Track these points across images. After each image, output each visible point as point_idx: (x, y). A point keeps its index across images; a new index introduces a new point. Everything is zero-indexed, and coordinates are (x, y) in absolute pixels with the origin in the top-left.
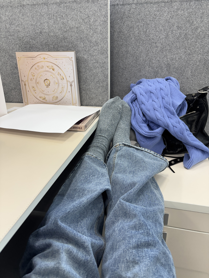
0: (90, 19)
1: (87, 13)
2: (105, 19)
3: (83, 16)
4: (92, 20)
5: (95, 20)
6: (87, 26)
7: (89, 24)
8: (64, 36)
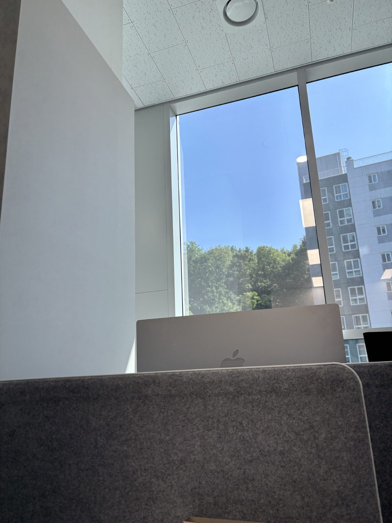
0: (316, 434)
1: (306, 418)
2: (360, 434)
3: (297, 425)
4: (323, 436)
5: (329, 436)
6: (309, 450)
7: (314, 445)
8: (244, 472)
